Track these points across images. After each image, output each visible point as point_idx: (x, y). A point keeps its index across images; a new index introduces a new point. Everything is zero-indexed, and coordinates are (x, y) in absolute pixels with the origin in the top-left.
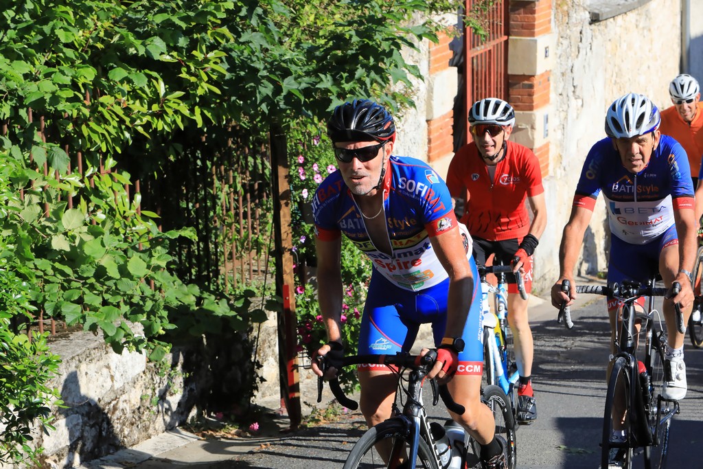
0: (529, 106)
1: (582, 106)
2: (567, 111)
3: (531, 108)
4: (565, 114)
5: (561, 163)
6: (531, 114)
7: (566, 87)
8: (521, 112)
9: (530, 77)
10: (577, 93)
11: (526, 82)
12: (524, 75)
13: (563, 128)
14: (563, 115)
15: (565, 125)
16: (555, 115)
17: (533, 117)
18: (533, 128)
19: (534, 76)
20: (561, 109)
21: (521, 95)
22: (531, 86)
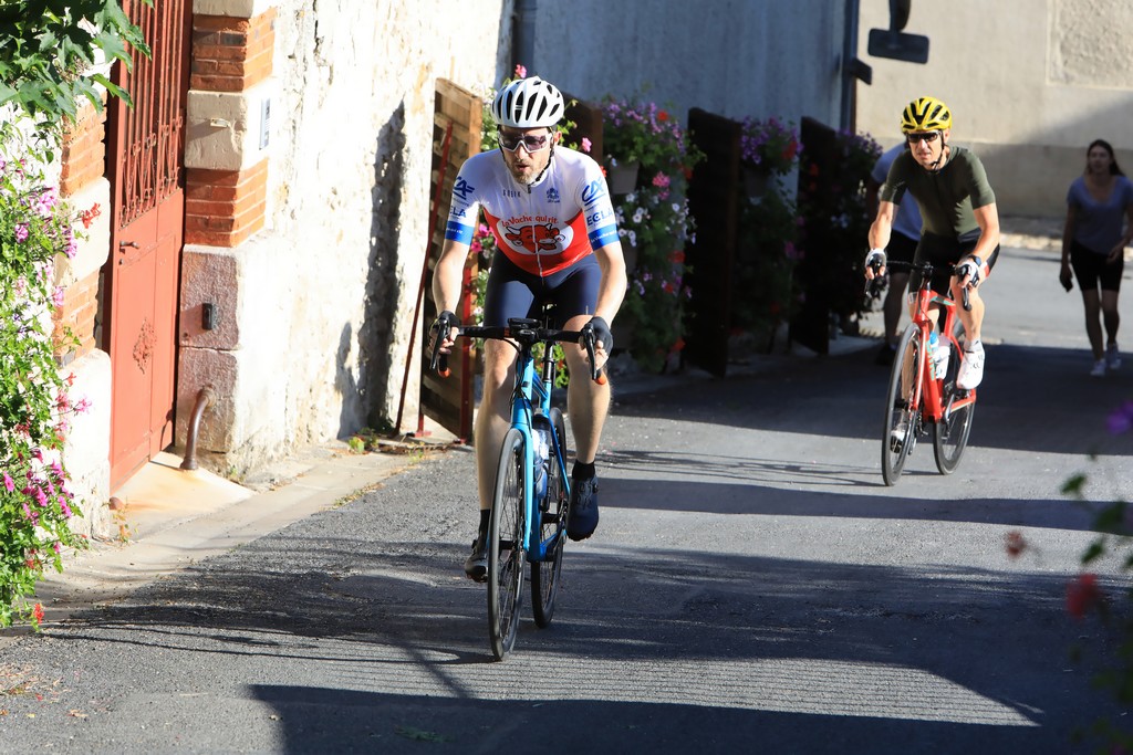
0: (232, 80)
1: (330, 81)
2: (301, 92)
3: (238, 86)
4: (298, 97)
5: (286, 202)
6: (238, 98)
7: (303, 41)
8: (217, 94)
9: (239, 21)
10: (322, 55)
11: (230, 32)
12: (226, 17)
13: (294, 127)
14: (295, 99)
15: (298, 121)
16: (281, 100)
17: (242, 105)
18: (239, 127)
19: (246, 19)
20: (291, 88)
21: (219, 59)
22: (241, 40)
